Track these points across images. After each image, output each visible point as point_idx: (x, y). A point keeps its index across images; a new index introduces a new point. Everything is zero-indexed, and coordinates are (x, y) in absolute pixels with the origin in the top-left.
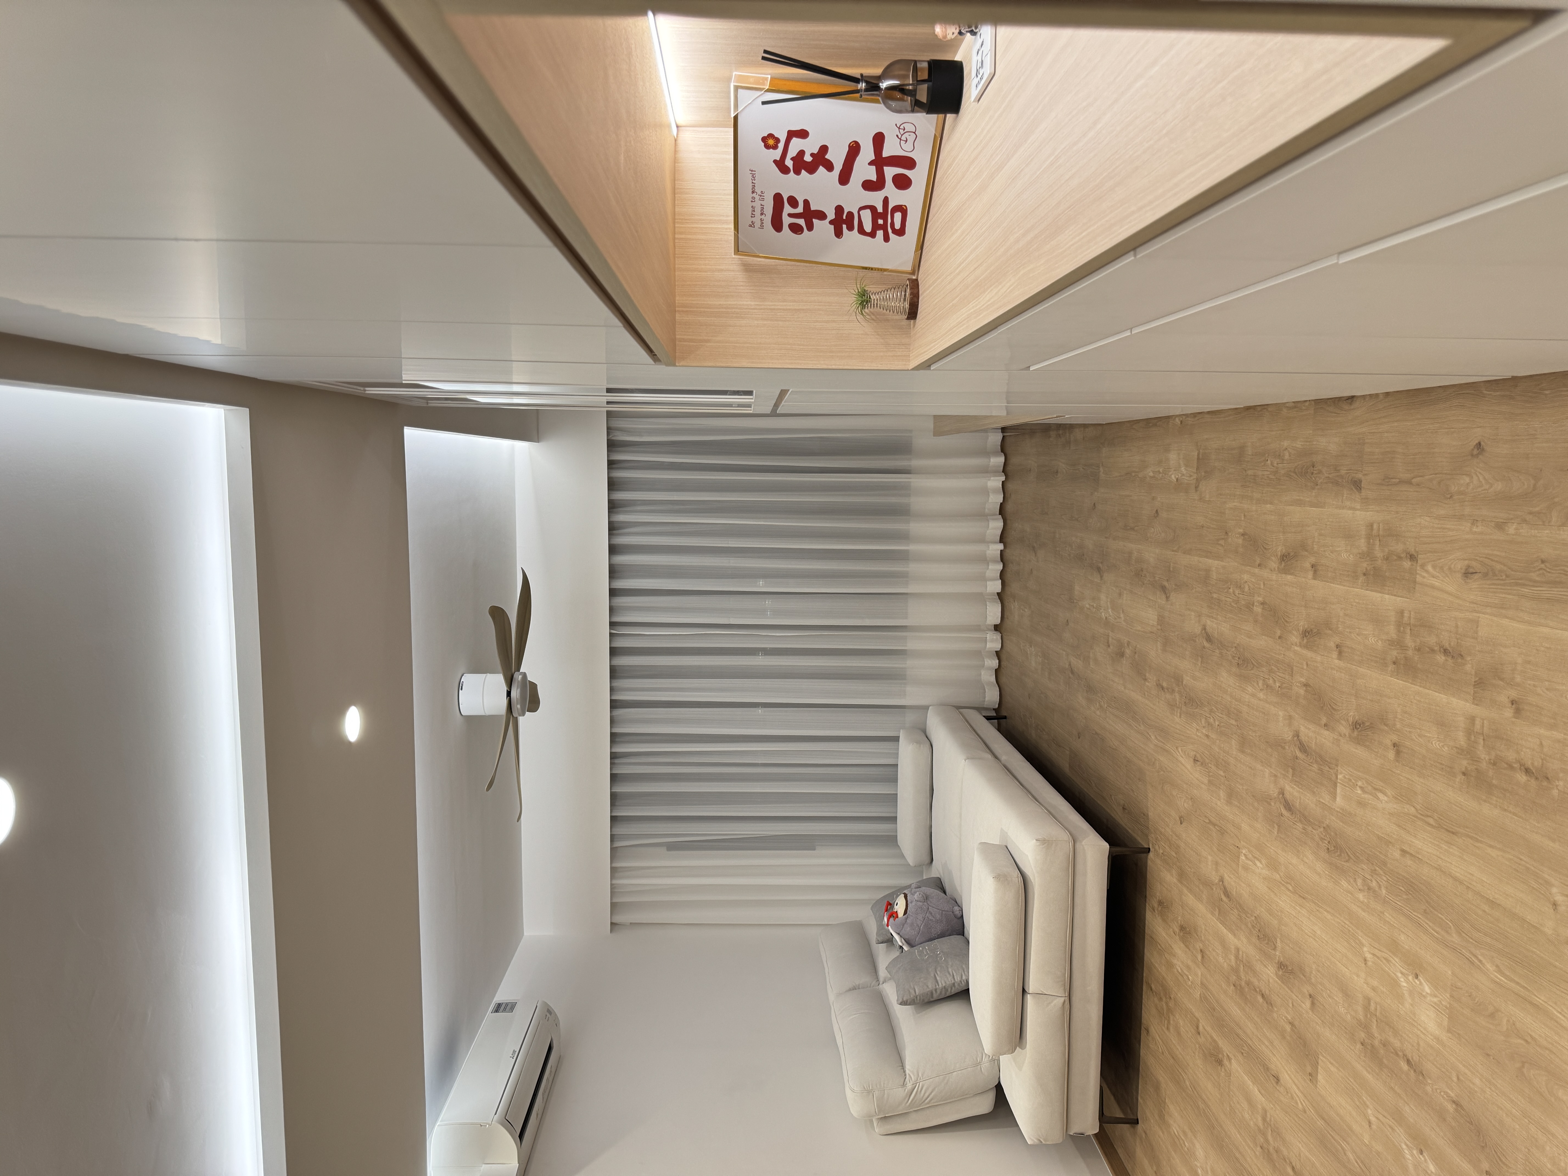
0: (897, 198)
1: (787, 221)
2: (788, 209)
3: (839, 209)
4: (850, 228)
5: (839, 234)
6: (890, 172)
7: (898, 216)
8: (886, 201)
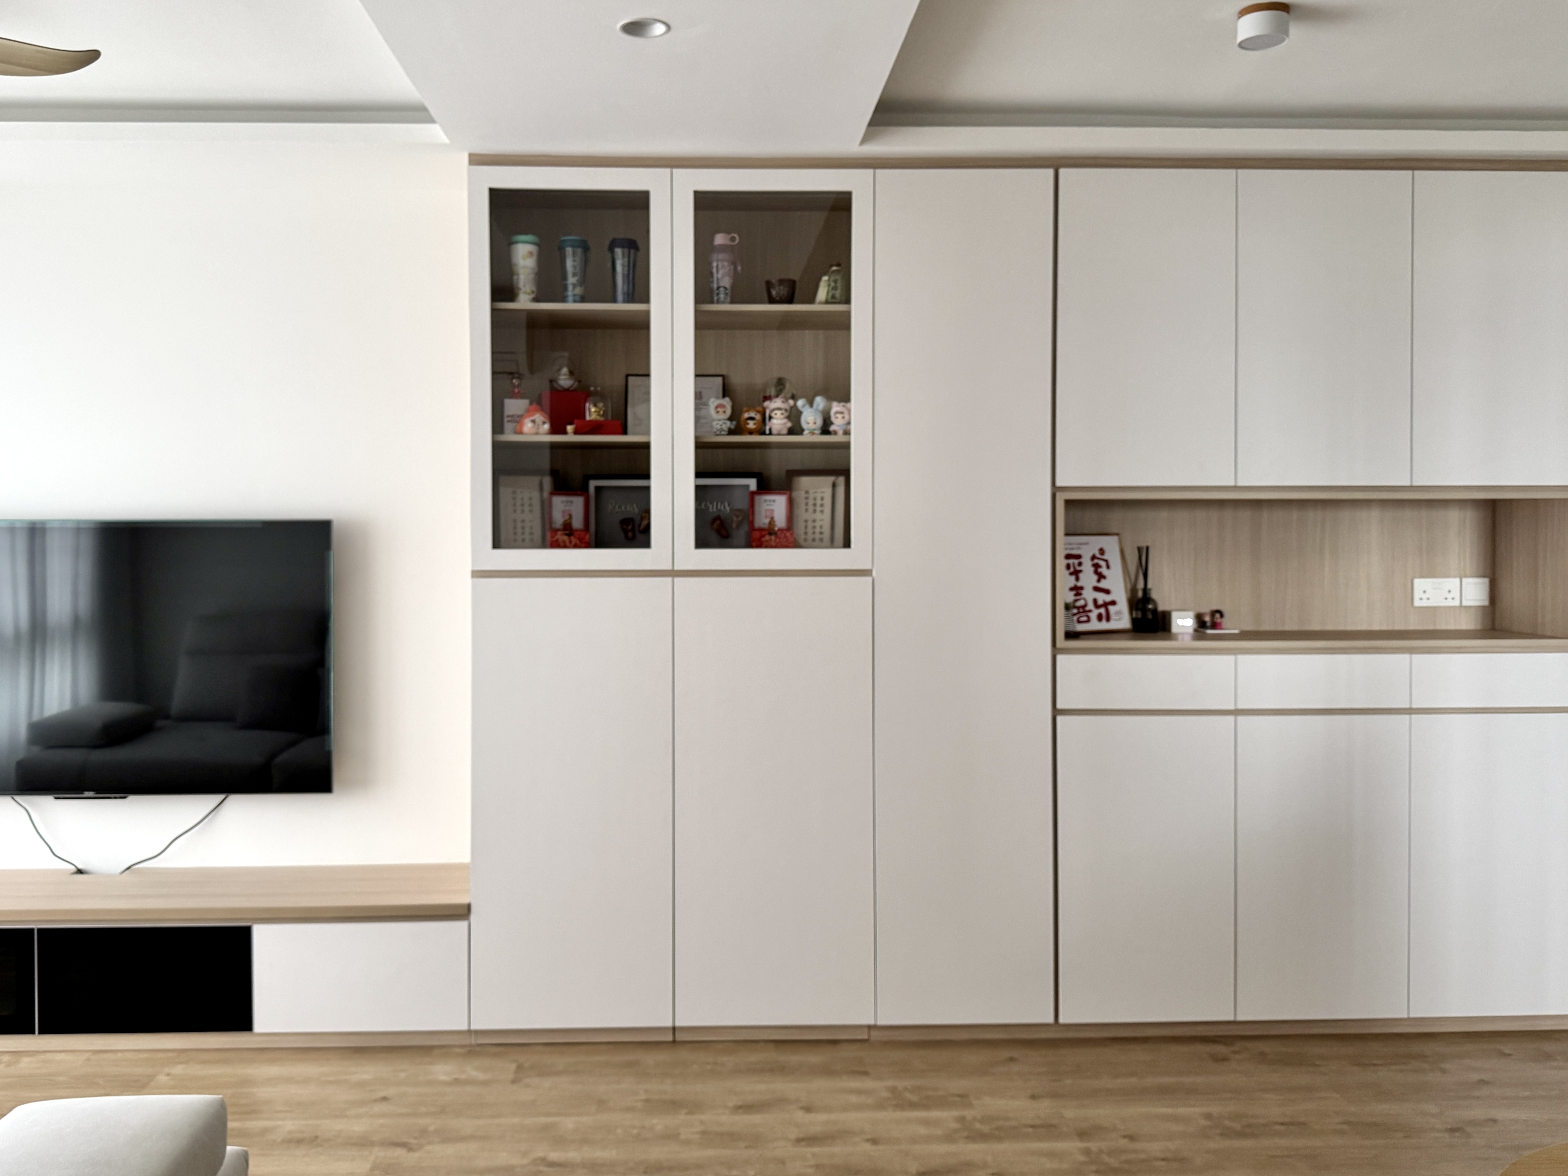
0: (1093, 615)
1: (1071, 561)
2: (1076, 561)
3: (1082, 588)
4: (1076, 595)
5: (1072, 589)
6: (1102, 611)
7: (1084, 619)
8: (1090, 611)
